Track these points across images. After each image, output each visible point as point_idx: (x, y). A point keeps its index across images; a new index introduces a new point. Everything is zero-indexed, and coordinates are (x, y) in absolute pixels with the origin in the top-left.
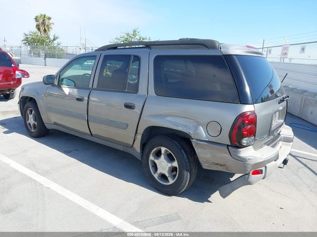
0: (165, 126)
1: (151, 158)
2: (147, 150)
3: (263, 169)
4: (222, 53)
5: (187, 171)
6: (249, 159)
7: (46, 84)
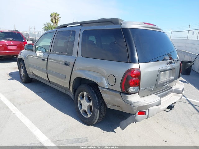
0: (84, 78)
1: (79, 99)
2: (76, 93)
3: (147, 111)
4: (121, 27)
5: (97, 109)
6: (134, 103)
7: (26, 50)
